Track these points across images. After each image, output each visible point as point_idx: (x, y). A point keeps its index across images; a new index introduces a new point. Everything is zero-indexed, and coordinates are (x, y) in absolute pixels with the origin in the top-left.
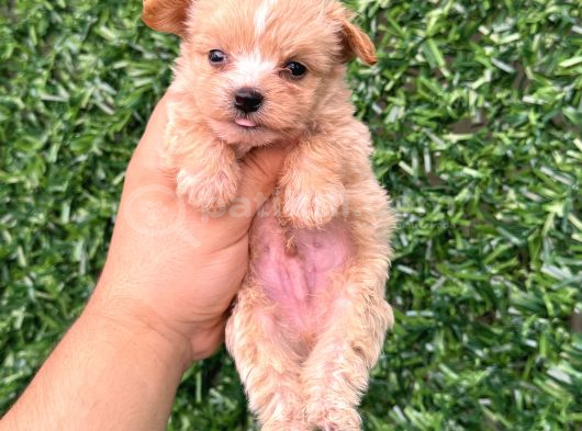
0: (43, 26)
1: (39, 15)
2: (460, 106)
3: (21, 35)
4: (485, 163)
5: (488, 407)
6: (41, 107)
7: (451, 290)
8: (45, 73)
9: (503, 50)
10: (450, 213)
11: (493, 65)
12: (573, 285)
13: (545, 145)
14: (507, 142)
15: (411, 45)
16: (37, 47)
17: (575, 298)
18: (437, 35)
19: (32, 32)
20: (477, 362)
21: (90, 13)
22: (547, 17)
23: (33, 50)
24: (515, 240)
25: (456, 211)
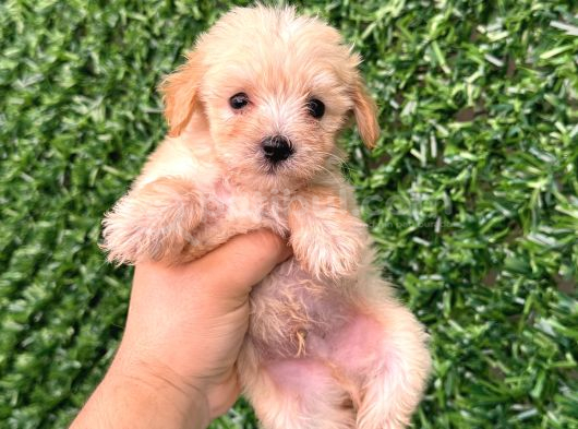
0: (144, 52)
1: (142, 43)
2: (460, 98)
3: (130, 59)
4: (481, 147)
5: (491, 356)
6: (146, 117)
7: (456, 257)
8: (148, 90)
9: (495, 46)
10: (453, 191)
11: (486, 61)
12: (556, 250)
13: (531, 128)
14: (496, 127)
15: (419, 48)
16: (142, 68)
17: (558, 261)
18: (440, 38)
19: (137, 57)
20: (477, 317)
21: (177, 38)
22: (531, 15)
23: (140, 72)
24: (506, 213)
25: (458, 190)
